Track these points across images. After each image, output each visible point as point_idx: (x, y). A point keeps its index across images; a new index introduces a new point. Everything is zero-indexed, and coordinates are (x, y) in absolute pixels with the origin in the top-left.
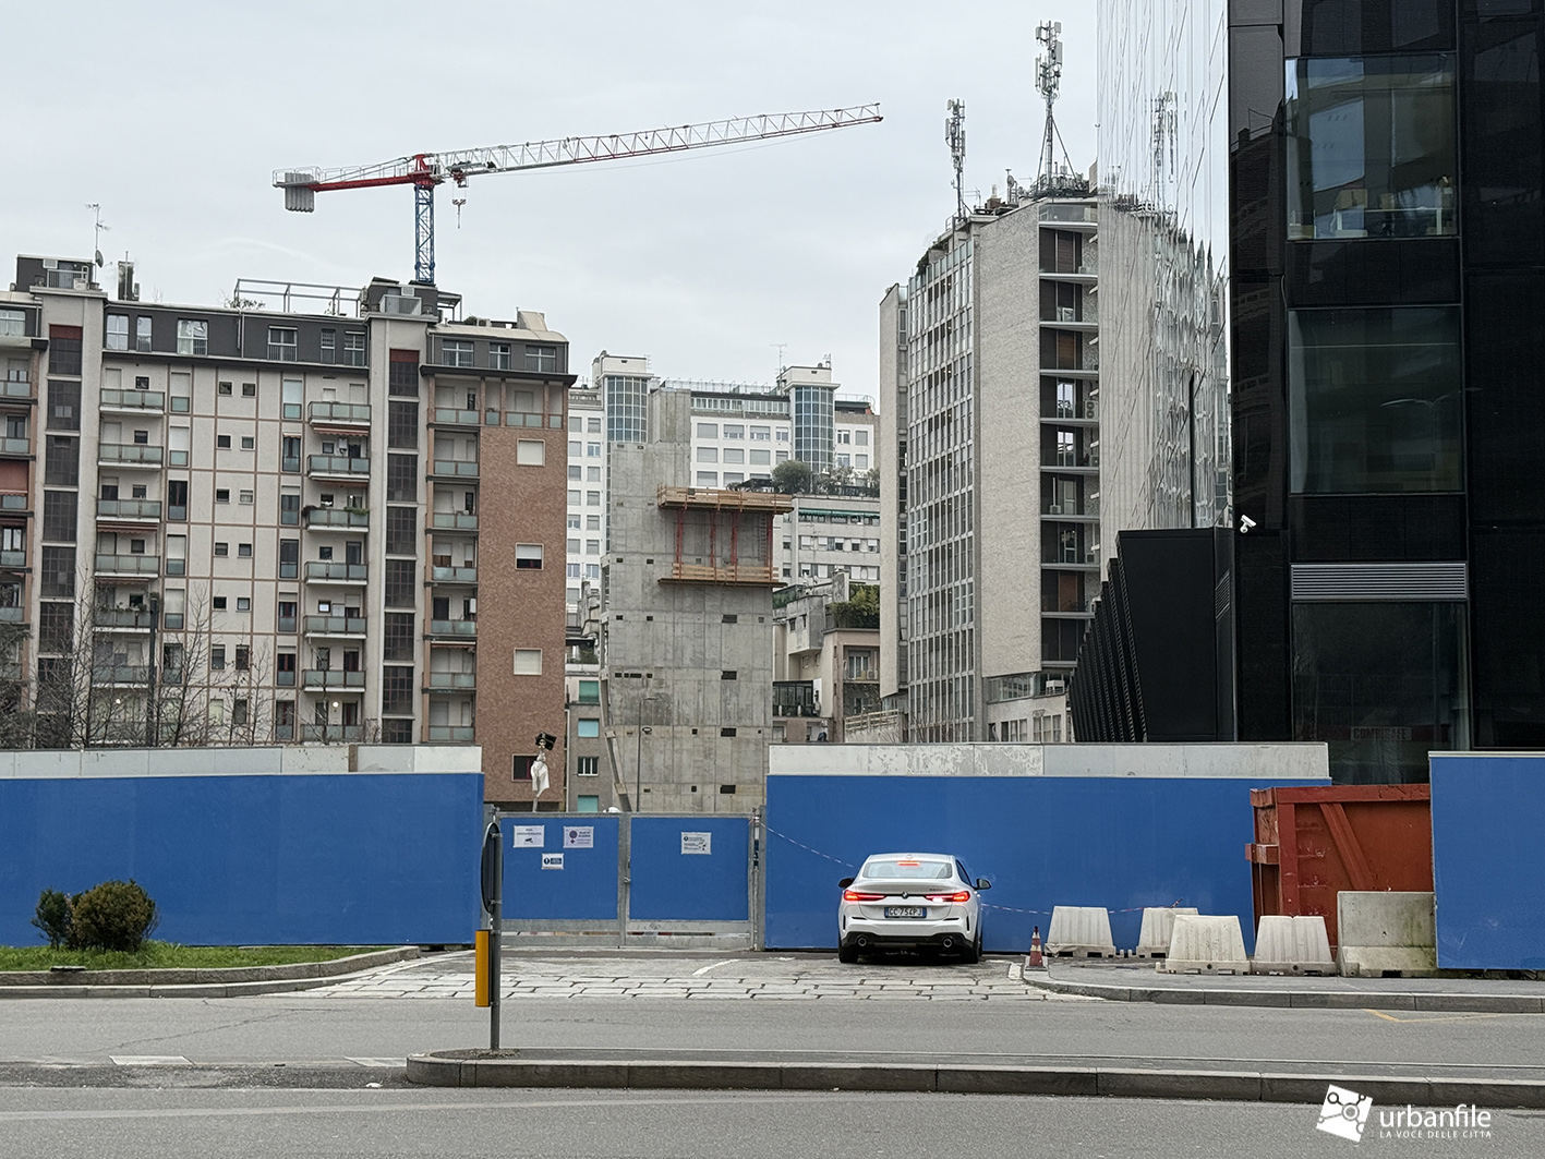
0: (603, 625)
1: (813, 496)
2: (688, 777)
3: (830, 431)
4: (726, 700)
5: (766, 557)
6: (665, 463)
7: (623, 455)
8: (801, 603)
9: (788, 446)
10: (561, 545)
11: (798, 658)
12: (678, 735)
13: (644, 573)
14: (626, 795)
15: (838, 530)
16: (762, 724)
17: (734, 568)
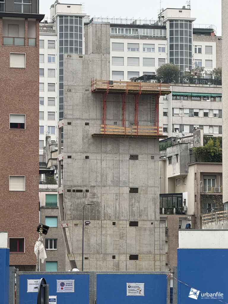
0: (60, 161)
1: (180, 85)
2: (110, 250)
3: (190, 46)
4: (132, 205)
5: (155, 121)
6: (95, 66)
7: (71, 61)
8: (175, 148)
9: (165, 55)
10: (36, 115)
11: (173, 180)
12: (105, 226)
13: (84, 131)
14: (74, 261)
15: (195, 104)
16: (153, 218)
17: (136, 127)
